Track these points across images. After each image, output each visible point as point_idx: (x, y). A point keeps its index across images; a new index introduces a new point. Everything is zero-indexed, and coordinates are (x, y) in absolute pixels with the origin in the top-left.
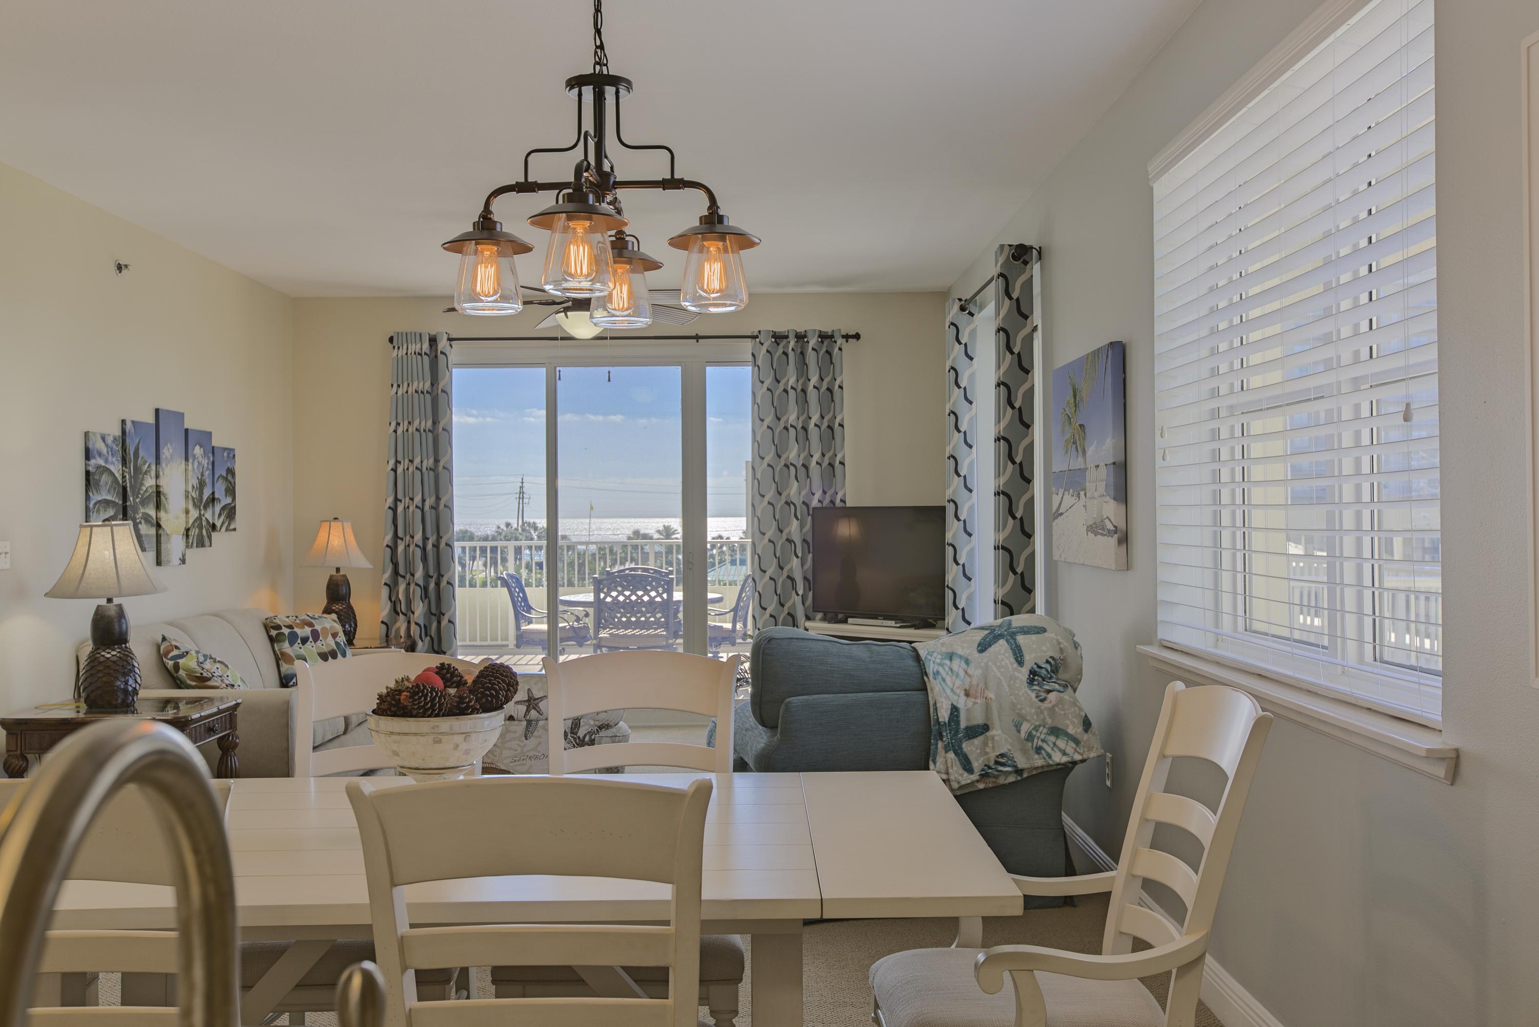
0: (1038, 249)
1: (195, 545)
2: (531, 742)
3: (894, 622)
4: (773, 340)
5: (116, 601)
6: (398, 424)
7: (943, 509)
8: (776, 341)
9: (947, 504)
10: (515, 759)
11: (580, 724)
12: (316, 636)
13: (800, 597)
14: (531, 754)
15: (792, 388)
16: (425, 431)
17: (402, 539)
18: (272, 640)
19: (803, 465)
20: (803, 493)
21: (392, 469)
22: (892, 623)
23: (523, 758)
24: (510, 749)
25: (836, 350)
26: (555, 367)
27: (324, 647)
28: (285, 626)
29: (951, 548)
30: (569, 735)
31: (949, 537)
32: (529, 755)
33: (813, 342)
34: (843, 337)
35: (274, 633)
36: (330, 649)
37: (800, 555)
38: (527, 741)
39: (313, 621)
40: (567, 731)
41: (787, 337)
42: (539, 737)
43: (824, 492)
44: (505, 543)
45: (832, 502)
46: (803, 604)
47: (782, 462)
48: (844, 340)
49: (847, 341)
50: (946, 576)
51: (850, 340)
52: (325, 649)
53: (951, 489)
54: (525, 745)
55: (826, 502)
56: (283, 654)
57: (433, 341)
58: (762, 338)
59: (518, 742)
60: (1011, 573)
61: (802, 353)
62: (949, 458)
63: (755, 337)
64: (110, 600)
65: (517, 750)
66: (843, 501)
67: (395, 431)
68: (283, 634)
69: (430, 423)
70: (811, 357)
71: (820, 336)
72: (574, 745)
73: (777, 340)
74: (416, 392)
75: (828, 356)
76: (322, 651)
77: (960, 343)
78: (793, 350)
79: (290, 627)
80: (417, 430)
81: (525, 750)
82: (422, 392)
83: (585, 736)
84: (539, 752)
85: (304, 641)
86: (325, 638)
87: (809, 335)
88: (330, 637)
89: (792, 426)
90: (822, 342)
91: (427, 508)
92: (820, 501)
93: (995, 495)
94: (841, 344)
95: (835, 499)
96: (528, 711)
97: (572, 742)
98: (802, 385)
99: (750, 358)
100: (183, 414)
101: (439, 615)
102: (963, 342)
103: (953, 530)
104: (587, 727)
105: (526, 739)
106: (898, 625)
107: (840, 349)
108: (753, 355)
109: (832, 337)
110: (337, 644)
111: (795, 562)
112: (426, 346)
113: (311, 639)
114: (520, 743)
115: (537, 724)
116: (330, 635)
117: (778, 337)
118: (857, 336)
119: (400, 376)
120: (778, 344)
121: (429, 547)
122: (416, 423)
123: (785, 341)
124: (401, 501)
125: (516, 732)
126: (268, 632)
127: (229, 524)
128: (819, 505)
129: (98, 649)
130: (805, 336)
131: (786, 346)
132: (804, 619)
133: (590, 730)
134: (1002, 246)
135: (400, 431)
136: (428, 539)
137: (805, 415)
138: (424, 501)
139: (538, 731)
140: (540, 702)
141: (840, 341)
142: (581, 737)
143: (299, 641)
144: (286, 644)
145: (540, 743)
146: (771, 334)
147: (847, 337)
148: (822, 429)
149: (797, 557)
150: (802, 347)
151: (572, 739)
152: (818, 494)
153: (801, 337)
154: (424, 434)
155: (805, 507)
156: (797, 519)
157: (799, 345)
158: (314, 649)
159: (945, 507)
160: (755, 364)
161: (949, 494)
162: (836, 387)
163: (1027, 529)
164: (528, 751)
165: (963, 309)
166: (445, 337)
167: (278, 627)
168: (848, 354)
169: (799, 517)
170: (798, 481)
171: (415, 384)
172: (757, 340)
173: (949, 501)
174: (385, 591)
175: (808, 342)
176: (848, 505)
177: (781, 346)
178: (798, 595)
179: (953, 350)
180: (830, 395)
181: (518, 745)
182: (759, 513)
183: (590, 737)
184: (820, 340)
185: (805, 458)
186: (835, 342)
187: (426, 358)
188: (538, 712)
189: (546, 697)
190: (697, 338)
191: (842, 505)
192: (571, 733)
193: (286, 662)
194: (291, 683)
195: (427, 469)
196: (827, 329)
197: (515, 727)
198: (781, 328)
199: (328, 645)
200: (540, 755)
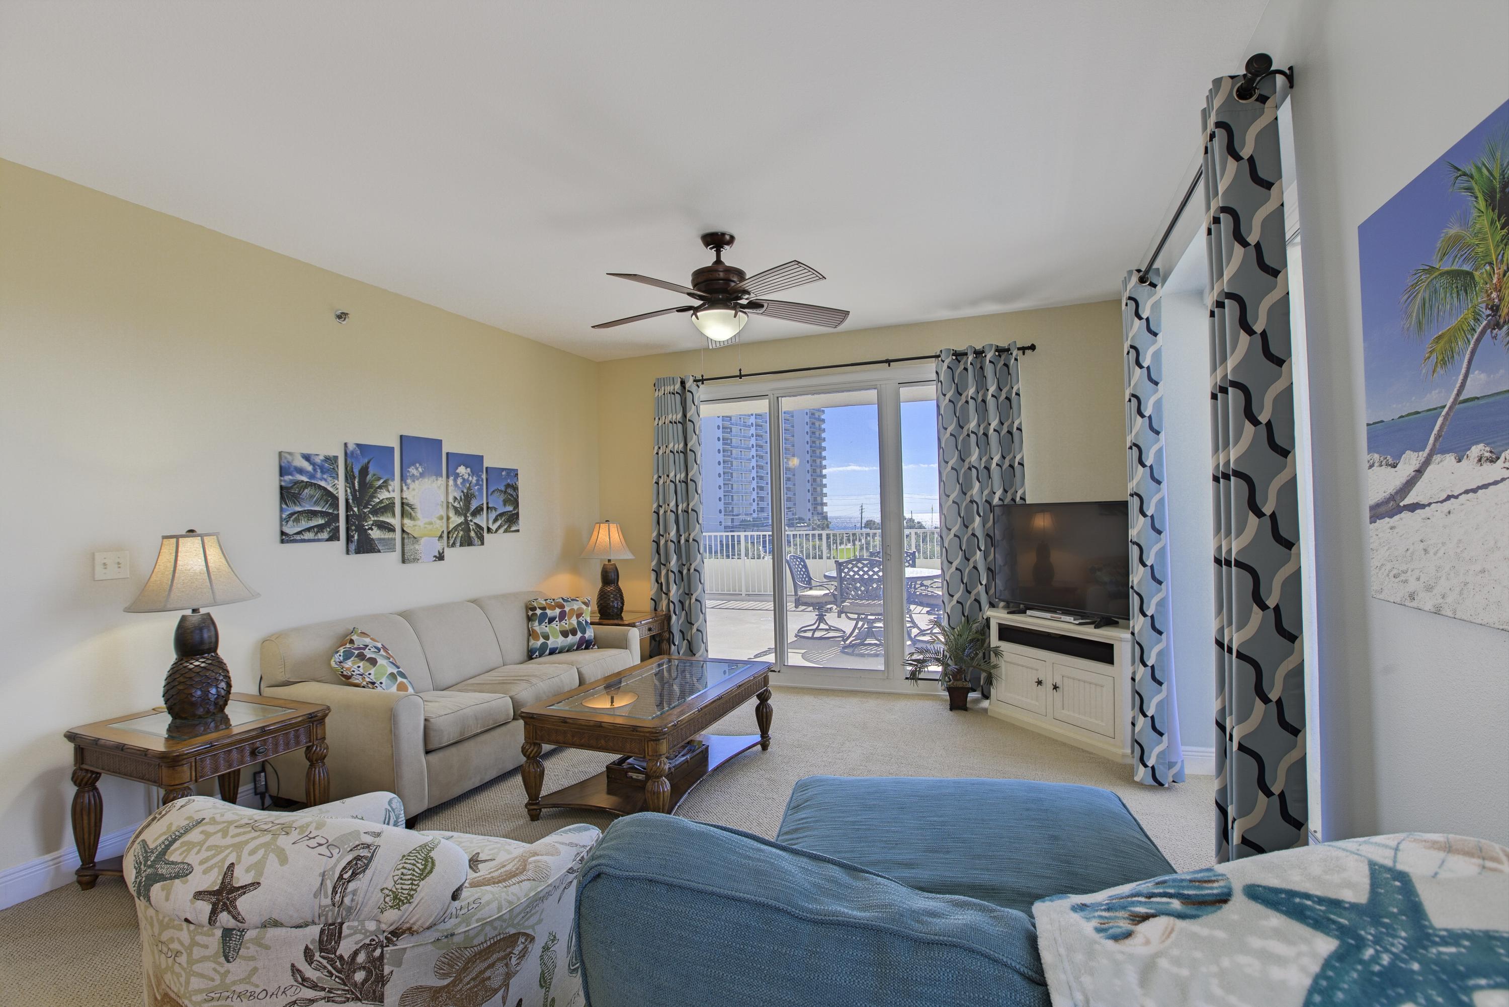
0: (1287, 72)
1: (458, 544)
2: (238, 968)
3: (1072, 618)
4: (954, 357)
5: (203, 611)
6: (659, 448)
7: (1125, 504)
8: (957, 359)
9: (1129, 499)
10: (212, 995)
11: (340, 933)
12: (562, 616)
13: (984, 587)
14: (240, 988)
15: (972, 398)
16: (677, 452)
17: (663, 536)
18: (530, 619)
19: (985, 467)
20: (986, 492)
21: (656, 483)
22: (1070, 619)
23: (227, 994)
24: (202, 976)
25: (1013, 360)
26: (778, 398)
27: (567, 626)
28: (539, 608)
29: (1135, 548)
30: (317, 954)
31: (1133, 533)
32: (238, 991)
33: (989, 356)
34: (1019, 349)
35: (530, 613)
36: (571, 627)
37: (983, 548)
38: (229, 965)
39: (565, 603)
40: (311, 947)
41: (966, 354)
42: (253, 958)
43: (1005, 491)
44: (820, 532)
45: (1013, 500)
46: (987, 593)
47: (966, 465)
48: (1021, 352)
49: (1024, 354)
50: (1130, 576)
51: (1027, 351)
52: (567, 627)
53: (1135, 482)
54: (228, 972)
55: (1007, 500)
56: (534, 631)
57: (683, 383)
58: (943, 356)
59: (213, 965)
60: (1255, 608)
61: (981, 368)
62: (1131, 448)
63: (938, 356)
64: (194, 611)
65: (213, 980)
66: (1022, 499)
67: (657, 453)
68: (536, 614)
69: (681, 445)
70: (989, 369)
71: (996, 350)
72: (329, 972)
73: (958, 357)
74: (671, 422)
75: (1006, 368)
76: (564, 629)
77: (1140, 318)
78: (971, 364)
79: (543, 609)
80: (671, 451)
81: (228, 981)
82: (675, 423)
83: (356, 953)
84: (257, 986)
85: (551, 620)
86: (570, 618)
87: (986, 350)
88: (574, 617)
89: (972, 432)
90: (1000, 356)
91: (680, 511)
92: (1000, 499)
93: (1216, 479)
94: (1017, 355)
95: (1016, 496)
96: (214, 913)
97: (325, 967)
98: (982, 396)
99: (934, 376)
100: (440, 441)
101: (689, 594)
102: (1144, 316)
103: (1137, 527)
104: (359, 937)
105: (228, 961)
106: (1077, 622)
107: (1016, 359)
108: (937, 373)
109: (1008, 350)
110: (579, 623)
111: (979, 555)
112: (678, 386)
113: (557, 619)
114: (218, 968)
115: (242, 936)
116: (575, 616)
117: (959, 355)
118: (1033, 347)
119: (660, 409)
120: (959, 362)
121: (682, 541)
122: (671, 445)
123: (965, 357)
124: (661, 506)
125: (206, 947)
126: (527, 612)
127: (509, 527)
128: (1001, 503)
129: (182, 660)
130: (983, 352)
131: (966, 363)
132: (988, 606)
133: (367, 941)
134: (1217, 82)
135: (661, 452)
136: (681, 536)
137: (986, 422)
138: (677, 506)
139: (248, 948)
140: (240, 896)
141: (1015, 352)
142: (346, 958)
143: (547, 621)
144: (536, 623)
145: (255, 970)
146: (952, 352)
147: (1023, 349)
148: (1002, 434)
149: (980, 550)
150: (981, 363)
151: (325, 962)
152: (999, 493)
153: (979, 353)
154: (677, 455)
155: (987, 505)
156: (980, 516)
157: (979, 360)
158: (558, 628)
159: (1127, 502)
160: (939, 381)
161: (1131, 486)
162: (1014, 394)
163: (1283, 532)
164: (234, 983)
165: (1142, 280)
166: (691, 379)
167: (534, 609)
168: (1023, 365)
169: (982, 514)
170: (979, 482)
171: (670, 416)
172: (940, 359)
173: (1132, 495)
174: (653, 575)
175: (985, 356)
176: (1028, 502)
177: (962, 363)
178: (981, 584)
179: (1131, 328)
180: (1008, 404)
181: (215, 970)
182: (945, 512)
183: (369, 955)
184: (997, 353)
185: (986, 462)
186: (1011, 354)
187: (678, 396)
188: (234, 917)
189: (256, 885)
190: (888, 362)
191: (1022, 502)
192: (321, 950)
193: (534, 640)
194: (535, 656)
195: (679, 481)
196: (1003, 344)
197: (204, 938)
198: (960, 348)
199: (570, 624)
200: (258, 990)
